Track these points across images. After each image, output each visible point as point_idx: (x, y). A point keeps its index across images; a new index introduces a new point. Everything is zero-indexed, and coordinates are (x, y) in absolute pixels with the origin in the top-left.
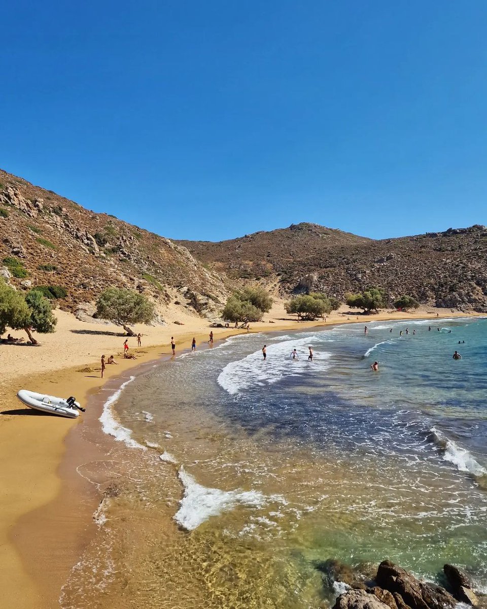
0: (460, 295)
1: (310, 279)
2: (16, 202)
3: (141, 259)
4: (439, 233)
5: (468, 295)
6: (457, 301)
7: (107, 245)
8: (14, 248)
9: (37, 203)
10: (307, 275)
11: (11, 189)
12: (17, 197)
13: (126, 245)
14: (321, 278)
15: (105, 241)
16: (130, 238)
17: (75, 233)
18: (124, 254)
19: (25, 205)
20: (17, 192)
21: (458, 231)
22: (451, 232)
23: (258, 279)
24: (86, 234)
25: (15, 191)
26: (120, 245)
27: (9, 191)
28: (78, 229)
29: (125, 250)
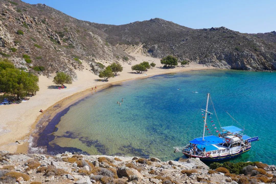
0: (208, 59)
1: (154, 47)
2: (26, 21)
3: (78, 43)
4: (208, 29)
5: (210, 59)
6: (206, 62)
7: (64, 37)
8: (26, 50)
9: (35, 19)
10: (153, 46)
11: (24, 15)
12: (27, 18)
13: (72, 37)
14: (158, 47)
15: (63, 35)
16: (74, 33)
17: (51, 34)
18: (71, 41)
19: (30, 22)
20: (27, 16)
21: (215, 29)
22: (212, 29)
23: (133, 46)
24: (55, 34)
25: (26, 16)
26: (70, 37)
27: (23, 16)
28: (52, 32)
29: (71, 39)
